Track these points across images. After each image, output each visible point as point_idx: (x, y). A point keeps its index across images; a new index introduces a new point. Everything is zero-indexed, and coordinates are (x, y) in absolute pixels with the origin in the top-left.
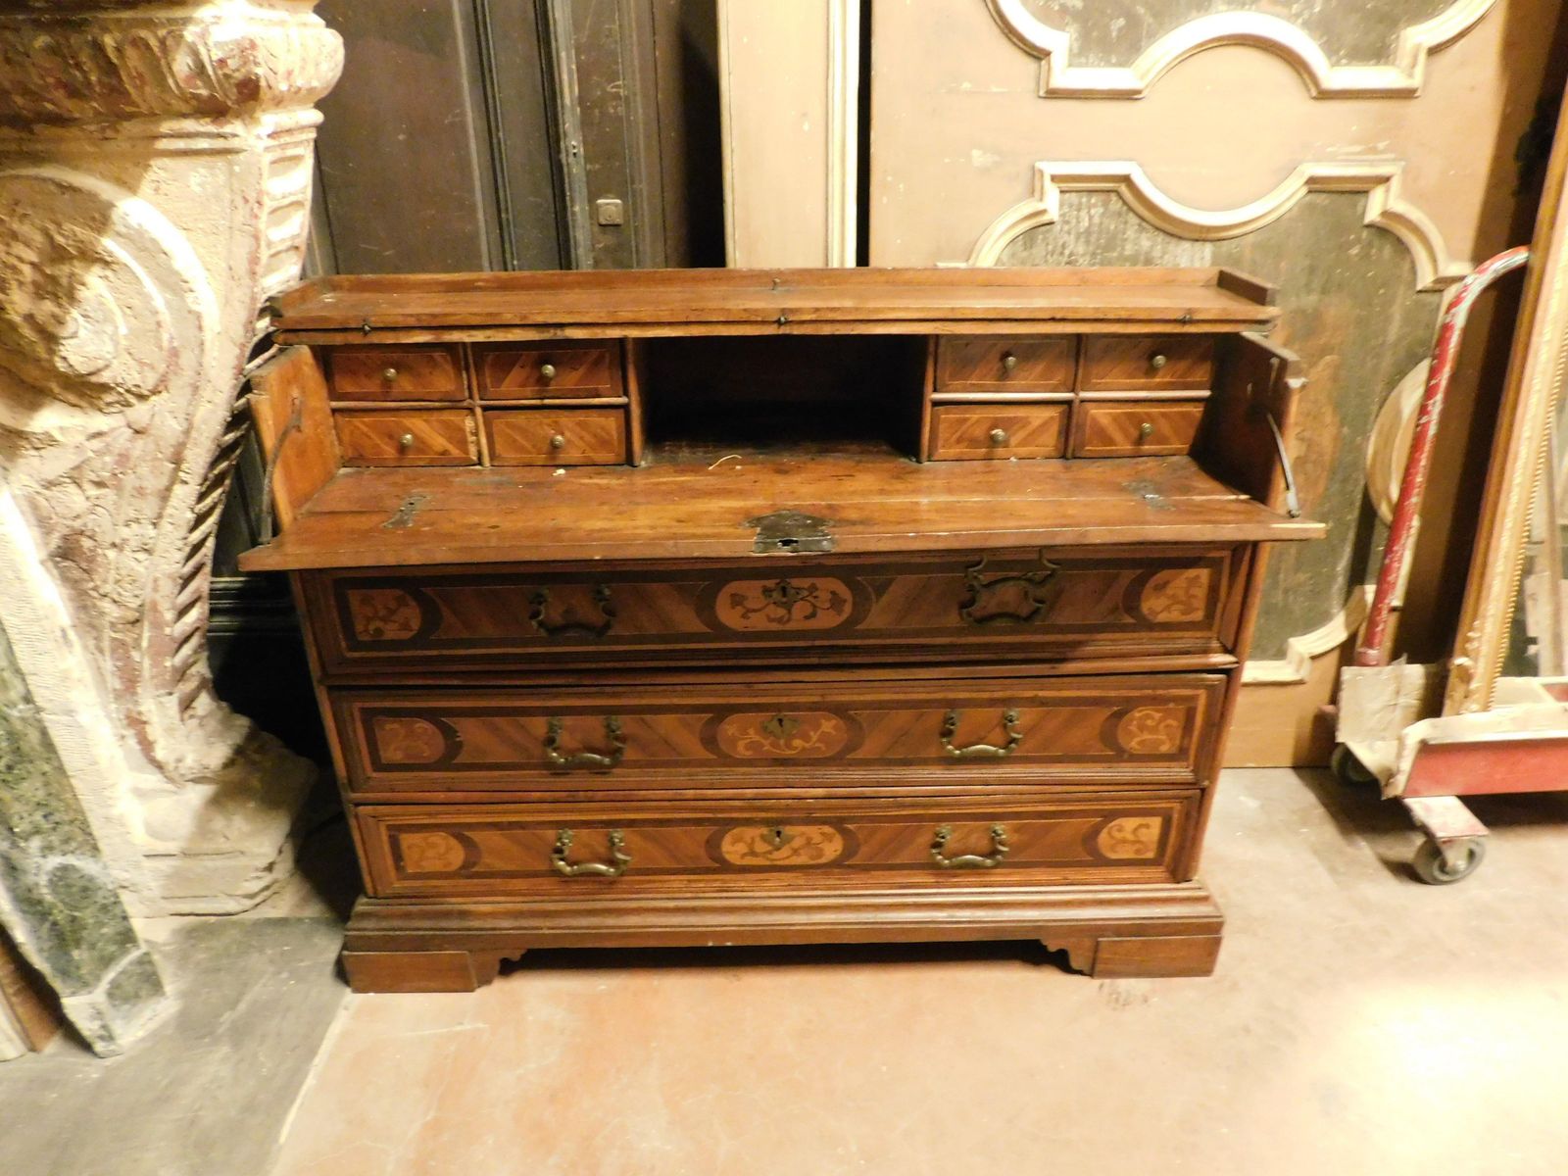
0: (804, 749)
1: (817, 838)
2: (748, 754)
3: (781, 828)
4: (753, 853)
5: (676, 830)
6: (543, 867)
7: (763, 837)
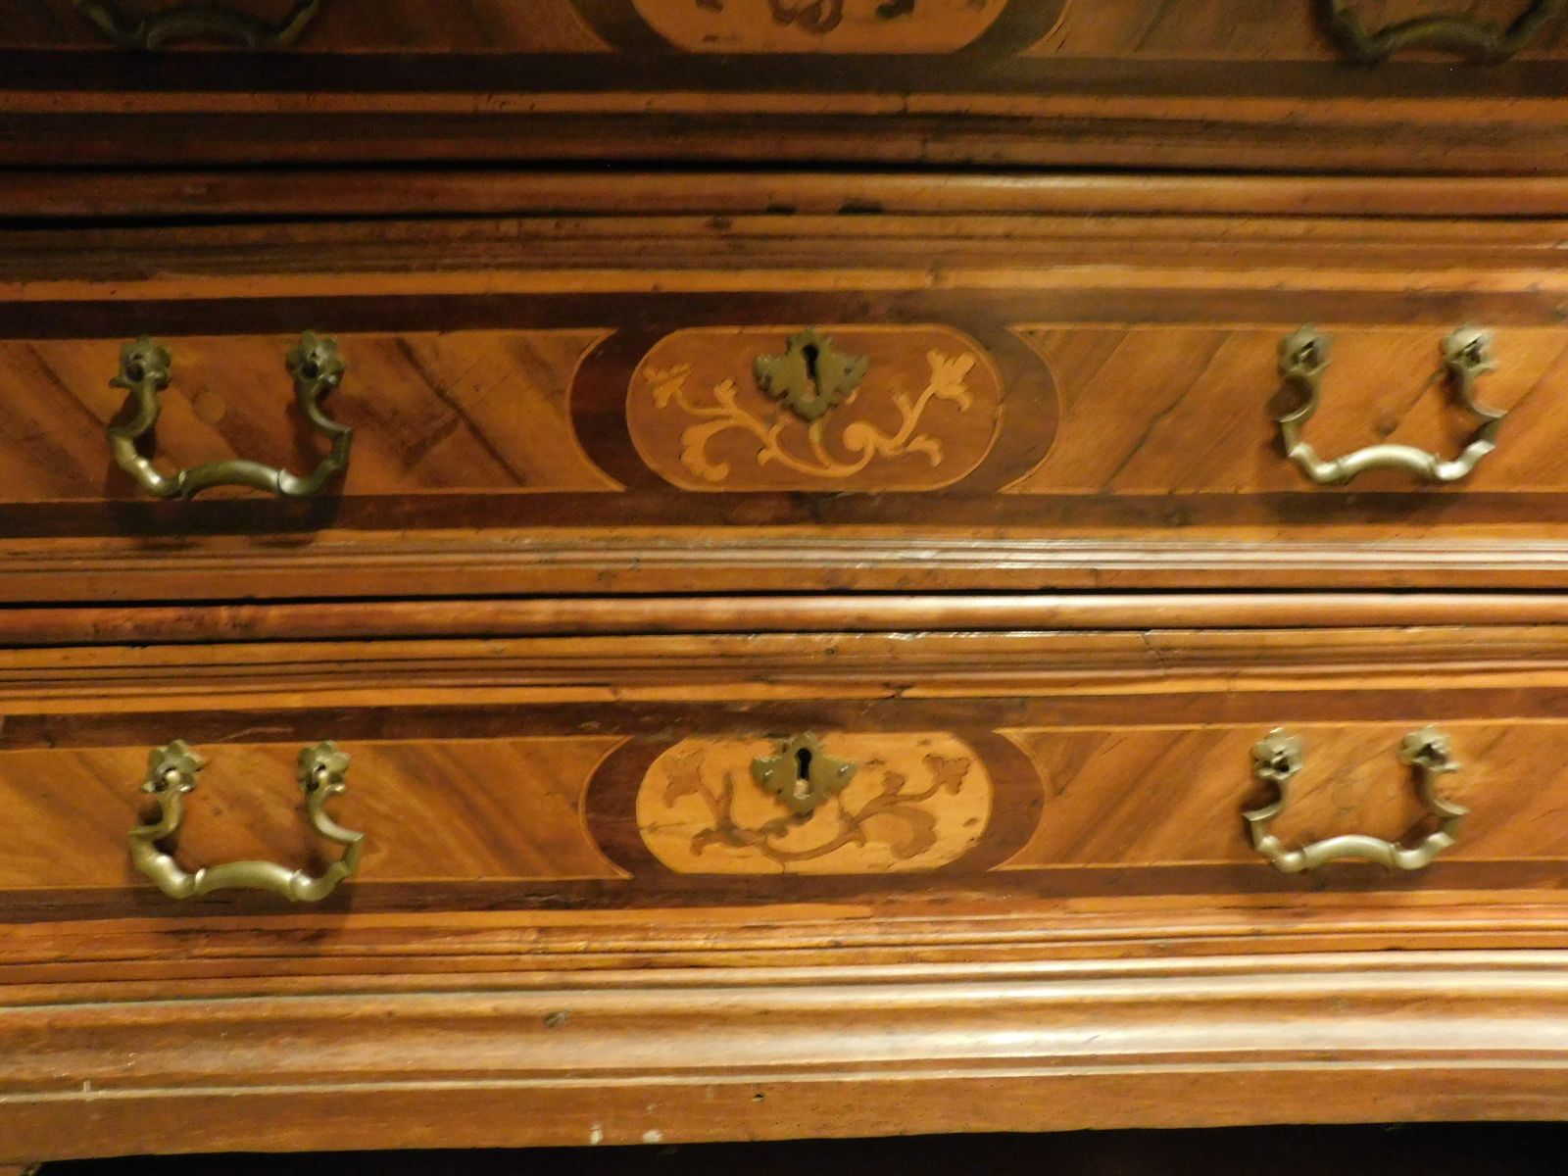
0: (878, 460)
1: (919, 779)
2: (716, 477)
3: (809, 739)
4: (727, 832)
5: (502, 745)
6: (104, 875)
7: (761, 780)
